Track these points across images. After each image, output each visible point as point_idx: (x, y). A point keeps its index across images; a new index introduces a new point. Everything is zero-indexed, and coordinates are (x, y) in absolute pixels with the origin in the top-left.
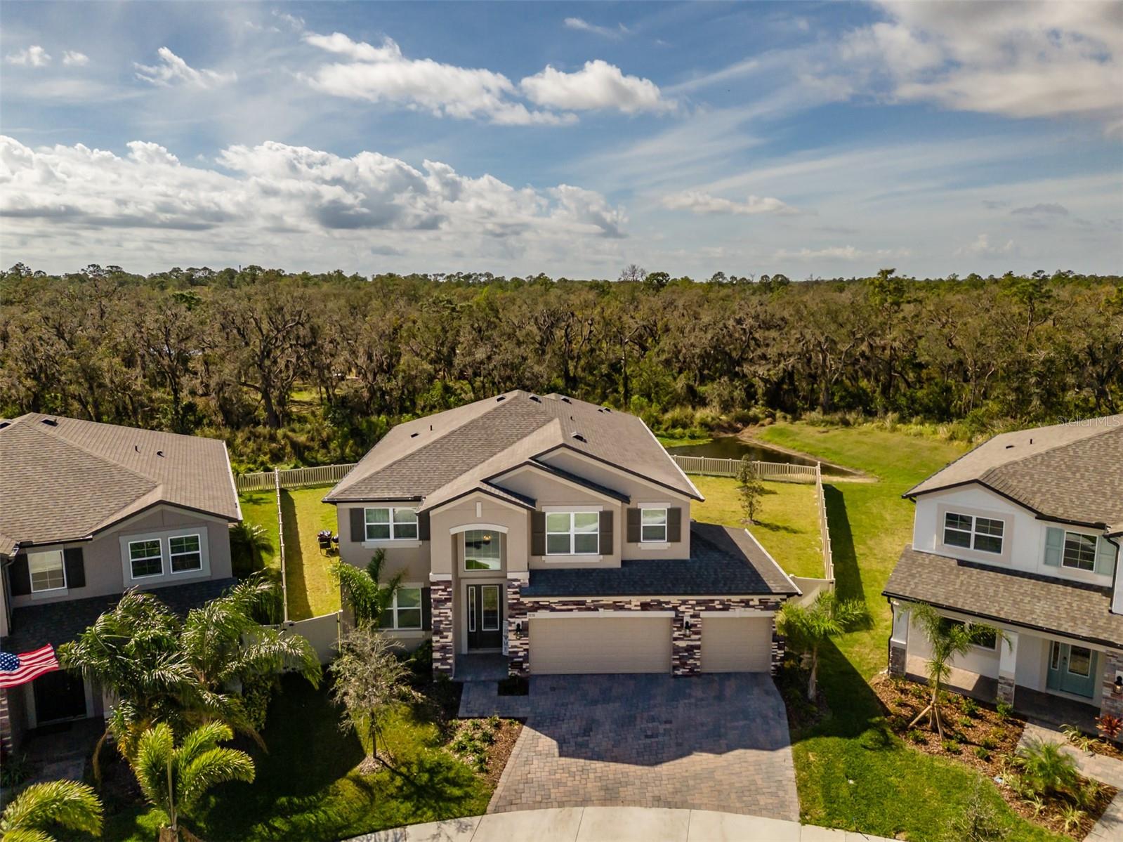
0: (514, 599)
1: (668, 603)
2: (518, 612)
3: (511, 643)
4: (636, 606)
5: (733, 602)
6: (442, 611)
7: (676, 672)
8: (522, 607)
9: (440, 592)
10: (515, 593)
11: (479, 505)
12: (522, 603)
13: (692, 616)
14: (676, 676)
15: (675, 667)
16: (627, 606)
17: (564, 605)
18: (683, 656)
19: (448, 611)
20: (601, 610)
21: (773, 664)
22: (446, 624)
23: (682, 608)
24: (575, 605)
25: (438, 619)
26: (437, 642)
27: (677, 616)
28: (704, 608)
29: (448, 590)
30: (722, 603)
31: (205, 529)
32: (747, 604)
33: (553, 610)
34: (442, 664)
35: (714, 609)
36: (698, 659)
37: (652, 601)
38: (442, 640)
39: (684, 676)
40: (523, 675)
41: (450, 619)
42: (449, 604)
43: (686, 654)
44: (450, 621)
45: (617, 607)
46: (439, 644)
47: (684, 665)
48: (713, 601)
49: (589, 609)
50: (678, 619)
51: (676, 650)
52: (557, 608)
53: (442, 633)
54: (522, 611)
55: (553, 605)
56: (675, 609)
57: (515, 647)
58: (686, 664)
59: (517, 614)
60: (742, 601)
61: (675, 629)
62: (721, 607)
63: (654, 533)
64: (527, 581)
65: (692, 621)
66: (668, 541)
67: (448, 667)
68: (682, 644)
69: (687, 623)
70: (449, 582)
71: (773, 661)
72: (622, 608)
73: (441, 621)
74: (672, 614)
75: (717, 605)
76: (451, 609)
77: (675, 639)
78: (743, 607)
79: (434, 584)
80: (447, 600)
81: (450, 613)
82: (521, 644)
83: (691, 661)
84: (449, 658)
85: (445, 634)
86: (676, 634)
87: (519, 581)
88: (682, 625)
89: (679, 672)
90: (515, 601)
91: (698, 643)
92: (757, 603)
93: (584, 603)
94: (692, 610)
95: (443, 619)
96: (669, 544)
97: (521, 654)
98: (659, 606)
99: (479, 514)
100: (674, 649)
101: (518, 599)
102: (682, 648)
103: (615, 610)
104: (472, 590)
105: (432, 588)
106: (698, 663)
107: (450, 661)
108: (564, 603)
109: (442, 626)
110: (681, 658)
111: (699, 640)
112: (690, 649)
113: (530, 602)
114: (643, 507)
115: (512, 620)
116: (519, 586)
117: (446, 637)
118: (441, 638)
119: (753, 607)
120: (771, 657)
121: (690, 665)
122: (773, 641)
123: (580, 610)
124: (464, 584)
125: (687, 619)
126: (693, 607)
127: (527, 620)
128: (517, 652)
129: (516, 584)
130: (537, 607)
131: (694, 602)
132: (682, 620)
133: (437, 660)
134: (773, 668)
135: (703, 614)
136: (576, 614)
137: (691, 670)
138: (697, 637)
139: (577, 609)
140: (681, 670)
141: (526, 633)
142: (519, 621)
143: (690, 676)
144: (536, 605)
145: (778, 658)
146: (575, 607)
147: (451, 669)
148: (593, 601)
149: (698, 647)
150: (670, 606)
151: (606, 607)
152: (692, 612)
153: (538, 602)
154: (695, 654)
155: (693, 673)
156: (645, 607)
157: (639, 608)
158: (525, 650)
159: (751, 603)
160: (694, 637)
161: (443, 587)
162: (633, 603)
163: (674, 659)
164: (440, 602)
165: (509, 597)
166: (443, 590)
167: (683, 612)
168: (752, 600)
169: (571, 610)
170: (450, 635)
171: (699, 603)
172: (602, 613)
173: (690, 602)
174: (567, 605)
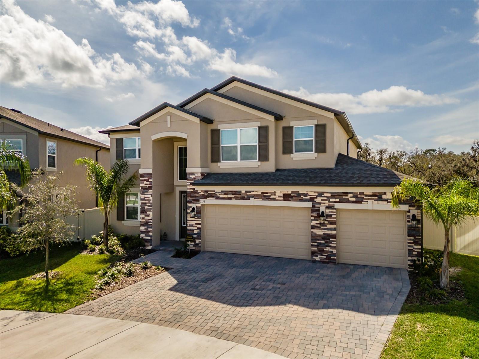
0: (191, 189)
1: (306, 195)
2: (194, 198)
3: (189, 223)
4: (279, 197)
5: (366, 196)
6: (146, 196)
7: (314, 257)
8: (196, 195)
9: (145, 182)
10: (192, 184)
11: (169, 117)
12: (196, 192)
13: (327, 207)
14: (314, 261)
15: (313, 253)
16: (272, 197)
17: (225, 194)
18: (321, 243)
19: (150, 196)
20: (252, 199)
21: (410, 258)
22: (149, 206)
23: (318, 200)
24: (233, 194)
25: (144, 202)
26: (143, 218)
27: (313, 206)
28: (338, 200)
29: (150, 180)
30: (355, 195)
31: (25, 137)
32: (379, 197)
33: (218, 198)
34: (146, 236)
35: (348, 201)
36: (334, 247)
37: (293, 193)
38: (146, 218)
39: (322, 262)
40: (197, 249)
41: (151, 202)
42: (151, 191)
43: (324, 242)
44: (151, 204)
45: (265, 197)
46: (144, 220)
47: (321, 252)
48: (346, 194)
49: (243, 198)
50: (315, 209)
51: (314, 238)
52: (221, 196)
53: (146, 212)
54: (197, 198)
55: (218, 195)
56: (312, 200)
57: (192, 226)
58: (323, 251)
59: (194, 200)
60: (374, 195)
61: (313, 218)
62: (354, 199)
63: (304, 147)
64: (200, 175)
65: (328, 211)
66: (315, 152)
67: (149, 238)
68: (319, 232)
69: (323, 213)
70: (151, 174)
71: (409, 256)
72: (268, 198)
73: (146, 203)
74: (309, 205)
75: (350, 196)
76: (151, 195)
77: (313, 227)
78: (375, 200)
79: (142, 176)
80: (150, 188)
81: (151, 198)
82: (196, 224)
83: (328, 249)
84: (150, 232)
85: (148, 213)
86: (314, 223)
87: (194, 175)
88: (318, 214)
89: (317, 258)
90: (192, 190)
91: (334, 232)
92: (390, 197)
93: (238, 193)
94: (327, 202)
95: (147, 202)
96: (316, 155)
97: (196, 232)
98: (298, 197)
99: (169, 125)
100: (312, 236)
101: (194, 189)
102: (320, 236)
103: (263, 200)
104: (184, 196)
105: (141, 179)
106: (335, 251)
107: (151, 234)
108: (226, 193)
109: (146, 207)
110: (319, 245)
111: (335, 229)
112: (327, 237)
113: (202, 191)
114: (296, 124)
115: (189, 205)
116: (194, 178)
117: (148, 216)
118: (146, 216)
119: (386, 200)
120: (407, 251)
121: (327, 252)
122: (409, 236)
123: (236, 198)
124: (177, 190)
125: (322, 209)
126: (328, 199)
127: (199, 205)
128: (193, 230)
129: (193, 177)
130: (207, 195)
131: (329, 195)
132: (319, 210)
133: (142, 232)
134: (409, 263)
135: (337, 206)
136: (234, 202)
137: (328, 257)
138: (333, 226)
139: (235, 198)
140: (319, 256)
141: (199, 215)
142: (193, 205)
143: (328, 263)
144: (206, 194)
145: (414, 253)
146: (233, 196)
147: (151, 240)
148: (246, 192)
149: (334, 236)
150: (308, 197)
151: (256, 197)
152: (327, 203)
153: (207, 192)
154: (331, 242)
155: (330, 260)
156: (287, 197)
157: (282, 199)
158: (199, 229)
159: (384, 197)
160: (329, 226)
161: (146, 179)
162: (277, 194)
163: (312, 245)
164: (145, 189)
165: (188, 187)
166: (147, 181)
167: (320, 203)
168: (385, 194)
169: (230, 198)
170: (151, 213)
171: (334, 195)
172: (253, 202)
173: (326, 195)
174: (227, 194)
